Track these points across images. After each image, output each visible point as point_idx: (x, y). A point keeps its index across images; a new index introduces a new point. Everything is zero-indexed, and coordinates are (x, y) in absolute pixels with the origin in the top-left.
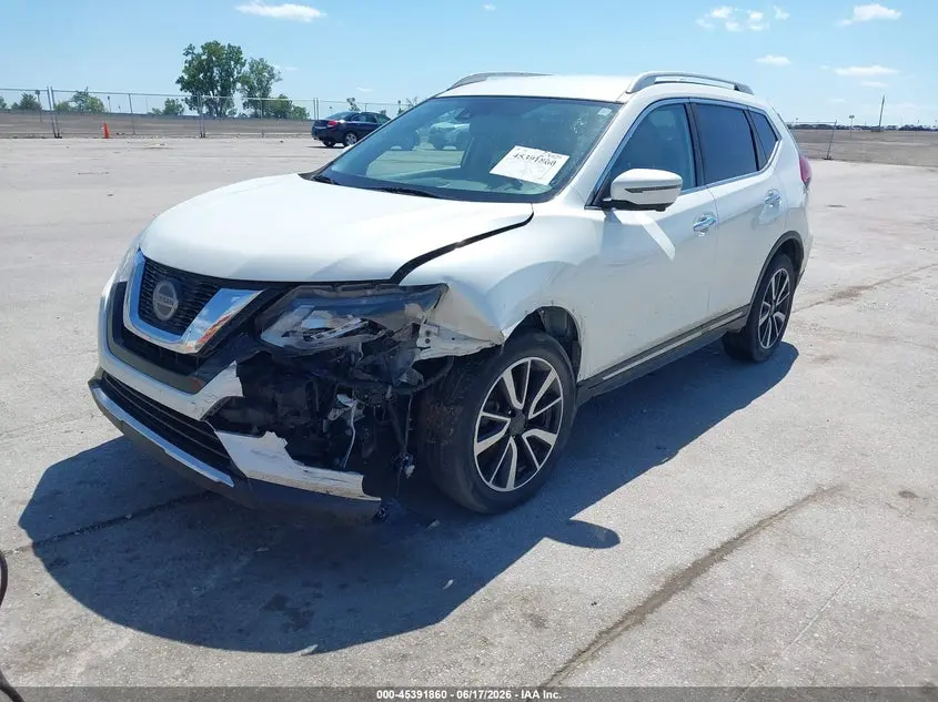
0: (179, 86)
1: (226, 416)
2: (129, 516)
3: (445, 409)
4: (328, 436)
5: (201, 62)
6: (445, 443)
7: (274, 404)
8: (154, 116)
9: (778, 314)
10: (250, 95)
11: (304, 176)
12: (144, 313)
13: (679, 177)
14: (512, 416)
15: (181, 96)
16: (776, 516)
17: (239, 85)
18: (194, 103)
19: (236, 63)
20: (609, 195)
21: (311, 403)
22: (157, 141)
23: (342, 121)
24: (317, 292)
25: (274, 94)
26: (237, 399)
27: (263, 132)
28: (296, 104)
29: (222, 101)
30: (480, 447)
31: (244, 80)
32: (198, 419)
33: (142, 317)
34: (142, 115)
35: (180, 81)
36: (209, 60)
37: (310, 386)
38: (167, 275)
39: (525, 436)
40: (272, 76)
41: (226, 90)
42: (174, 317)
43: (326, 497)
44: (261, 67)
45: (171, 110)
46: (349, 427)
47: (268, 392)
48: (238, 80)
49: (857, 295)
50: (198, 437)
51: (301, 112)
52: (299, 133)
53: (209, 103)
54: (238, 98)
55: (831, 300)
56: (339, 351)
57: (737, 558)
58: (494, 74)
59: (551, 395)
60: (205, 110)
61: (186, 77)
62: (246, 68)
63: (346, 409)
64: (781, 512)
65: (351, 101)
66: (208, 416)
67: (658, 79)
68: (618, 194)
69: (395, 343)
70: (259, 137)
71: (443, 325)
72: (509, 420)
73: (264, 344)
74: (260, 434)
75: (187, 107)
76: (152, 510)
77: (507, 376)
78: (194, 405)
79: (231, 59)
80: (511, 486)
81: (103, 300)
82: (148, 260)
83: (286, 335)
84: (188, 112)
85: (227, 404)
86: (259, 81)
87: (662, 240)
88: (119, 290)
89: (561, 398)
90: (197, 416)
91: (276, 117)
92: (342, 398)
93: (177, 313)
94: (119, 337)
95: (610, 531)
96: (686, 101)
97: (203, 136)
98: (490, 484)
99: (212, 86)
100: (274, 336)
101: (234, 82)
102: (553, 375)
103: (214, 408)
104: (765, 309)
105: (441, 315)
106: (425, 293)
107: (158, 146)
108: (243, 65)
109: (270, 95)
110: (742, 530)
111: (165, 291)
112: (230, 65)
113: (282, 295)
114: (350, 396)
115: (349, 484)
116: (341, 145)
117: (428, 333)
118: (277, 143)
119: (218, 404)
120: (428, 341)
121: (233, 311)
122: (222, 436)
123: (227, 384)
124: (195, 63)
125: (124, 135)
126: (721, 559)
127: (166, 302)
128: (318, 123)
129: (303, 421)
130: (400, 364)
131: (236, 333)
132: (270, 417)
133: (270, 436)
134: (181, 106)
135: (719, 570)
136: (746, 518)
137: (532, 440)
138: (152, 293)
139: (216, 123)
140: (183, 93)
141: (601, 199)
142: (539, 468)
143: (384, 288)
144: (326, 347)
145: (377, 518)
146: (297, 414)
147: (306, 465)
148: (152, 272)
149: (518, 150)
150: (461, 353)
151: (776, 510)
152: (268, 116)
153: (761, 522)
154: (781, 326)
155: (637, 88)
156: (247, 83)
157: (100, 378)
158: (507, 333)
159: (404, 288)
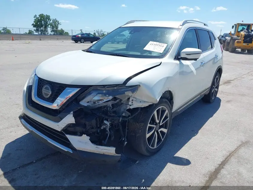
0: (33, 26)
1: (70, 130)
2: (35, 161)
3: (137, 124)
4: (100, 134)
5: (39, 19)
6: (138, 135)
7: (85, 125)
8: (25, 34)
9: (216, 89)
10: (53, 28)
11: (83, 51)
12: (40, 96)
13: (201, 50)
14: (156, 125)
15: (33, 29)
16: (233, 152)
17: (49, 26)
18: (37, 30)
19: (48, 20)
20: (180, 56)
21: (97, 124)
22: (27, 41)
23: (80, 36)
24: (99, 88)
25: (59, 28)
26: (73, 124)
27: (57, 39)
28: (65, 31)
29: (45, 30)
30: (148, 136)
31: (51, 25)
32: (60, 131)
33: (38, 97)
34: (22, 34)
35: (33, 25)
36: (41, 19)
37: (96, 119)
38: (47, 83)
39: (159, 131)
40: (59, 23)
41: (46, 27)
42: (50, 97)
43: (104, 155)
44: (55, 21)
45: (30, 33)
46: (107, 131)
47: (83, 121)
48: (49, 24)
49: (230, 82)
50: (59, 136)
51: (67, 34)
52: (67, 39)
53: (41, 31)
54: (49, 30)
55: (224, 84)
56: (105, 107)
57: (227, 167)
58: (137, 21)
59: (166, 117)
60: (40, 33)
61: (34, 24)
62: (51, 21)
63: (107, 125)
64: (235, 150)
65: (81, 30)
66: (63, 130)
67: (188, 22)
68: (183, 55)
69: (122, 104)
70: (56, 40)
71: (137, 97)
72: (155, 126)
73: (81, 106)
74: (81, 135)
75: (35, 32)
76: (42, 159)
77: (155, 113)
78: (59, 126)
79: (47, 19)
80: (155, 147)
81: (24, 91)
82: (39, 78)
83: (88, 102)
84: (35, 33)
85: (69, 126)
86: (55, 25)
87: (193, 69)
88: (30, 88)
89: (169, 118)
90: (59, 130)
91: (60, 35)
92: (105, 122)
93: (51, 95)
94: (30, 103)
95: (187, 159)
96: (195, 28)
97: (41, 40)
98: (150, 147)
99: (42, 26)
100: (84, 103)
101: (48, 25)
102: (167, 111)
103: (65, 127)
104: (213, 88)
105: (137, 95)
106: (133, 88)
107: (28, 42)
108: (50, 20)
109: (58, 29)
110: (226, 157)
111: (46, 88)
112: (47, 20)
113: (87, 89)
114: (108, 121)
115: (111, 151)
116: (80, 42)
117: (132, 100)
118: (61, 42)
119: (66, 126)
120: (132, 103)
121: (71, 95)
122: (68, 136)
123: (70, 119)
124: (37, 20)
125: (18, 40)
126: (223, 168)
127: (47, 92)
128: (73, 36)
129: (94, 130)
130: (122, 110)
131: (72, 102)
132: (84, 130)
133: (84, 136)
134: (33, 31)
135: (223, 172)
136: (225, 153)
137: (161, 132)
138: (42, 89)
139: (43, 36)
140: (34, 28)
141: (178, 57)
142: (163, 140)
143: (120, 86)
144: (100, 106)
145: (119, 161)
146: (93, 128)
147: (97, 145)
148: (41, 82)
149: (151, 42)
150: (143, 106)
151: (233, 149)
152: (58, 35)
153: (230, 154)
154: (216, 92)
155: (183, 24)
156: (52, 25)
157: (23, 116)
158: (158, 100)
159: (127, 86)
